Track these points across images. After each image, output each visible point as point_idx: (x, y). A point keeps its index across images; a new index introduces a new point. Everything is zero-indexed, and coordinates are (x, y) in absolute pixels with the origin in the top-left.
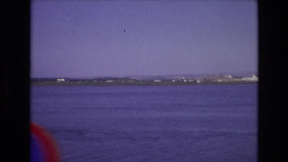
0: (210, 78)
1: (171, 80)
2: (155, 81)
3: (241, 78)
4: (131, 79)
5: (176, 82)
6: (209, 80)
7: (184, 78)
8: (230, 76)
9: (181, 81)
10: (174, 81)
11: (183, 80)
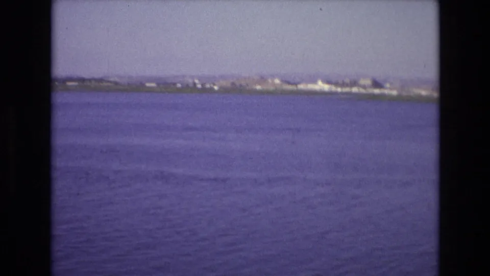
0: (243, 83)
1: (175, 84)
2: (148, 85)
3: (296, 84)
4: (109, 82)
5: (182, 87)
6: (241, 85)
7: (197, 81)
8: (277, 81)
9: (191, 85)
10: (179, 85)
11: (195, 84)
